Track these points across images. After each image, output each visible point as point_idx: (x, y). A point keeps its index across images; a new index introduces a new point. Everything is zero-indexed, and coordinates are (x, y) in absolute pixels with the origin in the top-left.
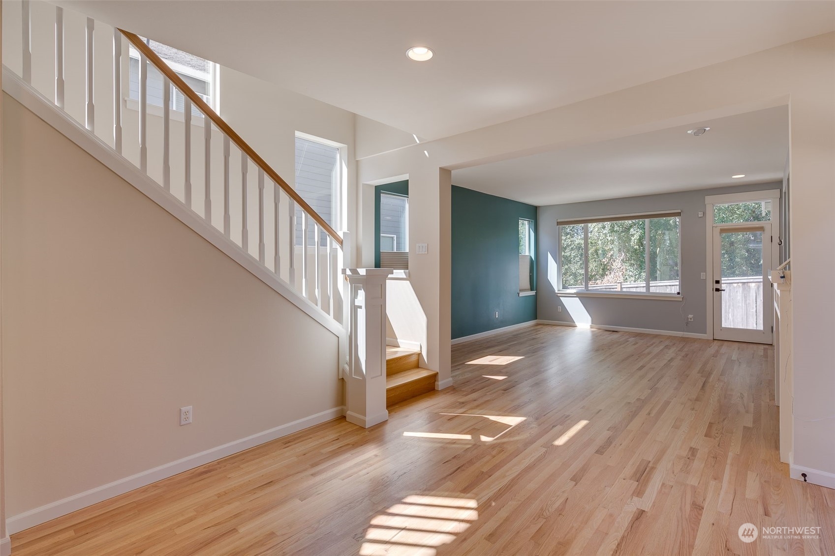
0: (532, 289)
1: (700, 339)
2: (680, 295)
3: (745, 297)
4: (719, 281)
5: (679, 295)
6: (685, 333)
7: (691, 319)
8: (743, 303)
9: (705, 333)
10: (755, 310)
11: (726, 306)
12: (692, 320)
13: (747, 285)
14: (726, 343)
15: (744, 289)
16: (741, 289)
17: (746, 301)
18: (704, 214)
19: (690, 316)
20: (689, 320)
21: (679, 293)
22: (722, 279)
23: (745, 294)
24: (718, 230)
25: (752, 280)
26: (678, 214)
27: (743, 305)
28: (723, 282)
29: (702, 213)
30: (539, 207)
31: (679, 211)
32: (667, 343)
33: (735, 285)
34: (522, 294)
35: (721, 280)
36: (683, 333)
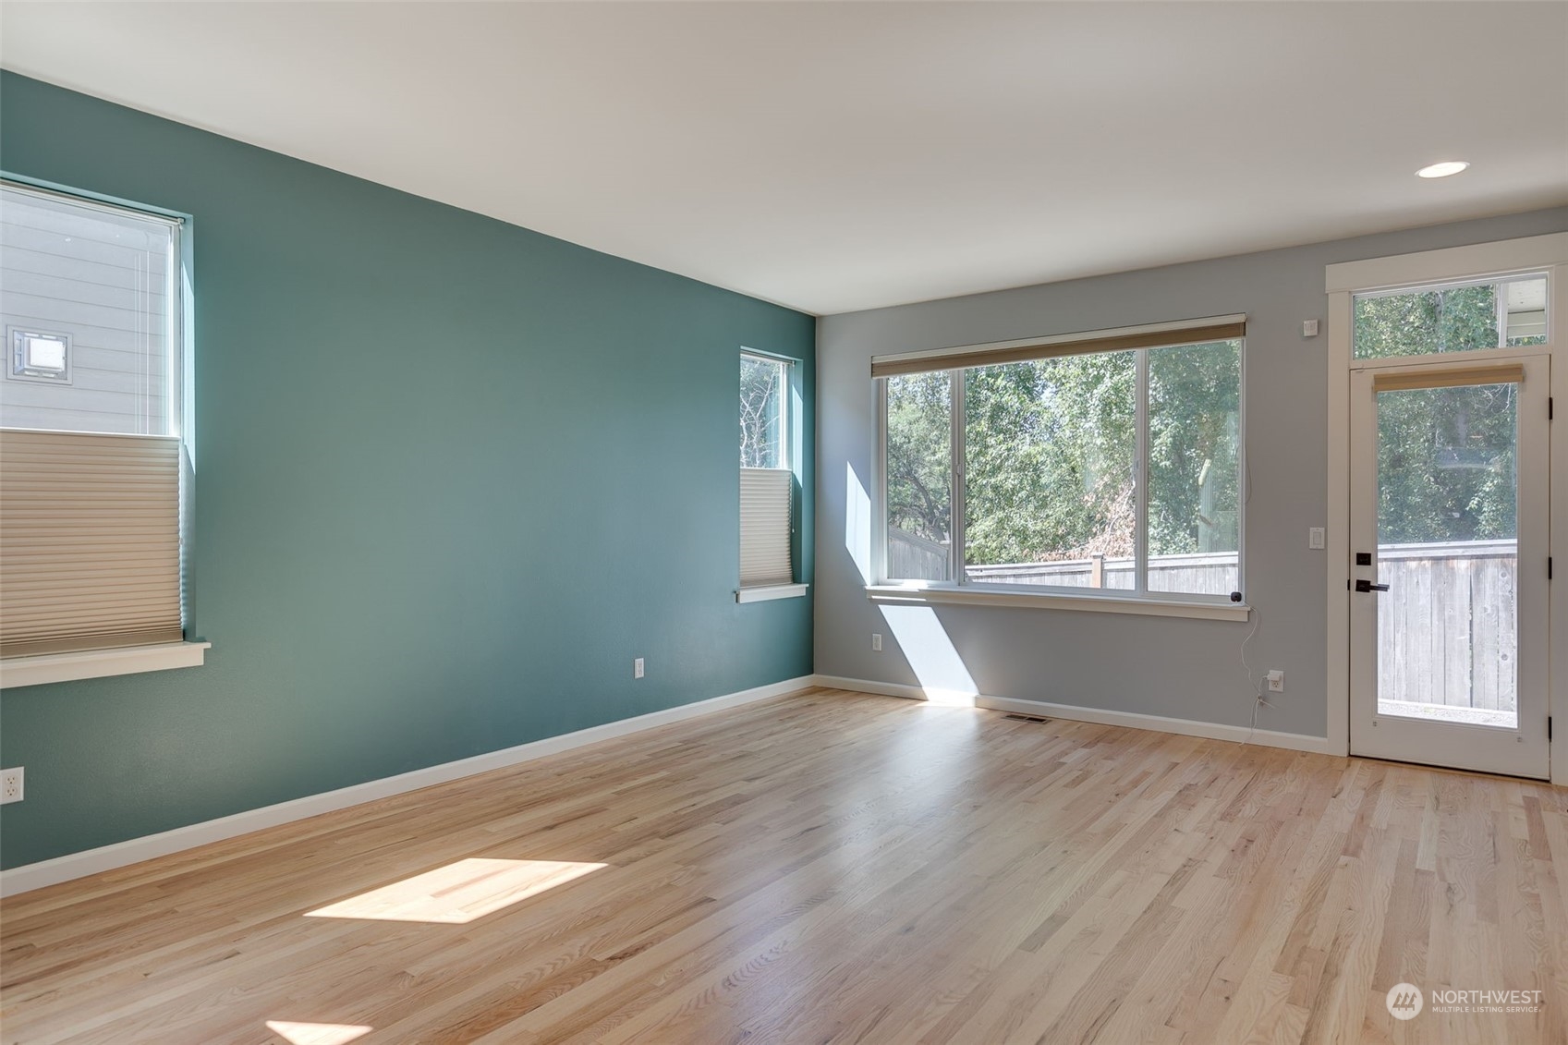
0: (795, 579)
1: (1304, 754)
2: (1243, 602)
3: (1441, 601)
4: (1369, 556)
5: (1236, 604)
6: (1257, 731)
7: (1276, 683)
8: (1435, 617)
9: (1324, 735)
10: (1468, 637)
11: (1386, 625)
12: (1280, 688)
13: (1447, 565)
14: (1392, 772)
15: (1437, 577)
16: (1428, 577)
17: (1442, 610)
18: (1322, 326)
19: (1274, 674)
20: (1271, 688)
21: (1236, 597)
22: (1380, 547)
23: (1439, 592)
24: (1364, 382)
25: (1459, 552)
26: (1237, 330)
27: (1435, 622)
28: (1380, 555)
29: (1316, 321)
30: (821, 317)
31: (1240, 319)
32: (1191, 773)
33: (1413, 564)
34: (748, 596)
35: (1377, 551)
36: (1248, 730)
